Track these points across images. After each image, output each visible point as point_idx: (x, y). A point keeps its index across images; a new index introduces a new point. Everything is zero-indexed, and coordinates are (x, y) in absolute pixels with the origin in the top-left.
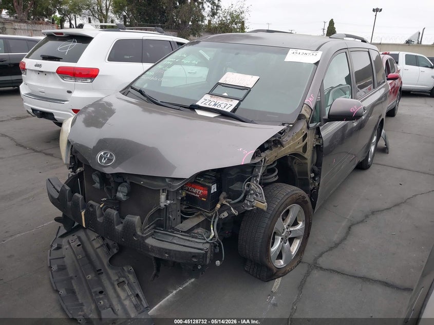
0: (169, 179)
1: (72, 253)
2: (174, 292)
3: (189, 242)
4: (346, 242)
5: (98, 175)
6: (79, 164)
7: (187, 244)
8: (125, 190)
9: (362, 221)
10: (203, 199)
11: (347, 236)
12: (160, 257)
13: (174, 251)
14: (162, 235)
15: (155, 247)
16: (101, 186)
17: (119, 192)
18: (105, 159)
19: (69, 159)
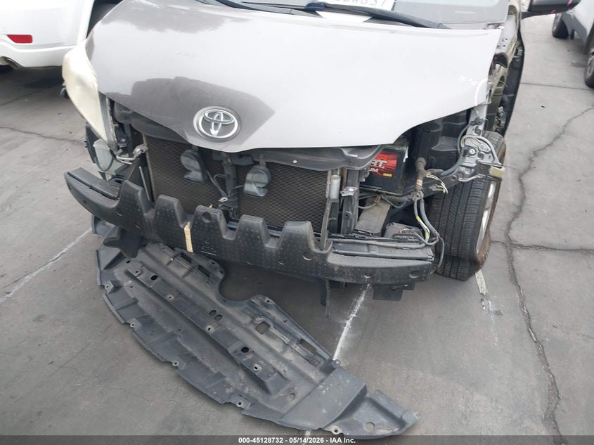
0: (349, 150)
1: (147, 293)
2: (348, 323)
3: (398, 251)
4: (528, 202)
5: (194, 156)
6: (136, 140)
7: (398, 253)
8: (264, 179)
9: (529, 168)
10: (385, 174)
11: (524, 193)
12: (355, 282)
13: (381, 268)
14: (347, 246)
15: (347, 268)
16: (204, 174)
17: (250, 182)
18: (216, 125)
19: (112, 130)
